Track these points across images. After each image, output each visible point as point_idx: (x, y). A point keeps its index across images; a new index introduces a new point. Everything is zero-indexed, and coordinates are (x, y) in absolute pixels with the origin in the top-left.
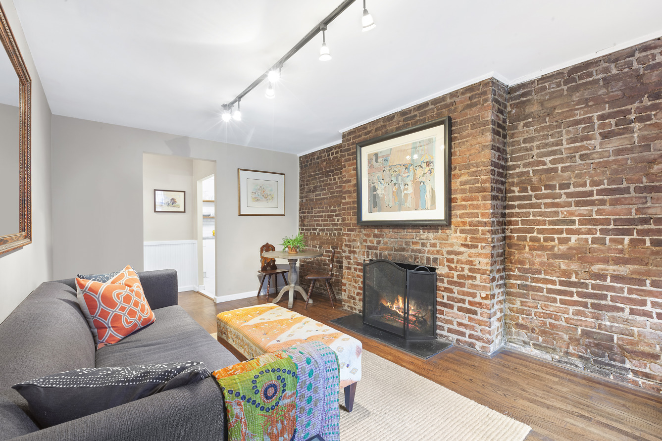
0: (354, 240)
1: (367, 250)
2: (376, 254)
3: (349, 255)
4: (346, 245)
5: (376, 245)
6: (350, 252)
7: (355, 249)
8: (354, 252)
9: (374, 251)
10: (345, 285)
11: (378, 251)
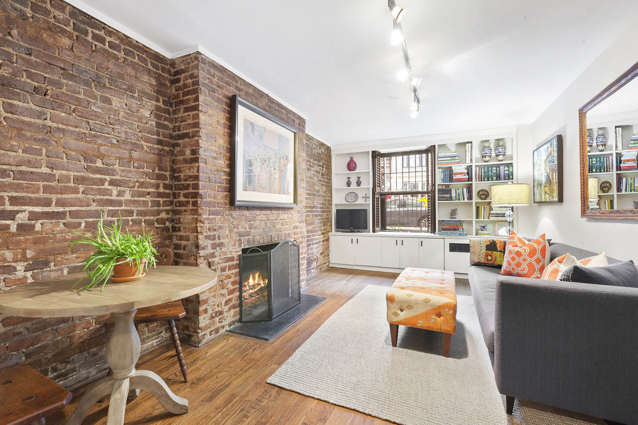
0: (220, 228)
1: (239, 238)
2: (248, 241)
3: (212, 251)
4: (207, 237)
5: (248, 230)
6: (214, 246)
7: (222, 241)
8: (221, 245)
9: (247, 237)
10: (206, 301)
11: (250, 237)
